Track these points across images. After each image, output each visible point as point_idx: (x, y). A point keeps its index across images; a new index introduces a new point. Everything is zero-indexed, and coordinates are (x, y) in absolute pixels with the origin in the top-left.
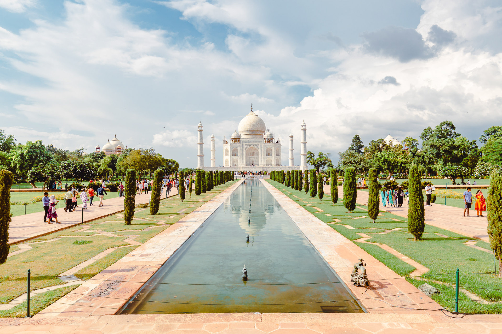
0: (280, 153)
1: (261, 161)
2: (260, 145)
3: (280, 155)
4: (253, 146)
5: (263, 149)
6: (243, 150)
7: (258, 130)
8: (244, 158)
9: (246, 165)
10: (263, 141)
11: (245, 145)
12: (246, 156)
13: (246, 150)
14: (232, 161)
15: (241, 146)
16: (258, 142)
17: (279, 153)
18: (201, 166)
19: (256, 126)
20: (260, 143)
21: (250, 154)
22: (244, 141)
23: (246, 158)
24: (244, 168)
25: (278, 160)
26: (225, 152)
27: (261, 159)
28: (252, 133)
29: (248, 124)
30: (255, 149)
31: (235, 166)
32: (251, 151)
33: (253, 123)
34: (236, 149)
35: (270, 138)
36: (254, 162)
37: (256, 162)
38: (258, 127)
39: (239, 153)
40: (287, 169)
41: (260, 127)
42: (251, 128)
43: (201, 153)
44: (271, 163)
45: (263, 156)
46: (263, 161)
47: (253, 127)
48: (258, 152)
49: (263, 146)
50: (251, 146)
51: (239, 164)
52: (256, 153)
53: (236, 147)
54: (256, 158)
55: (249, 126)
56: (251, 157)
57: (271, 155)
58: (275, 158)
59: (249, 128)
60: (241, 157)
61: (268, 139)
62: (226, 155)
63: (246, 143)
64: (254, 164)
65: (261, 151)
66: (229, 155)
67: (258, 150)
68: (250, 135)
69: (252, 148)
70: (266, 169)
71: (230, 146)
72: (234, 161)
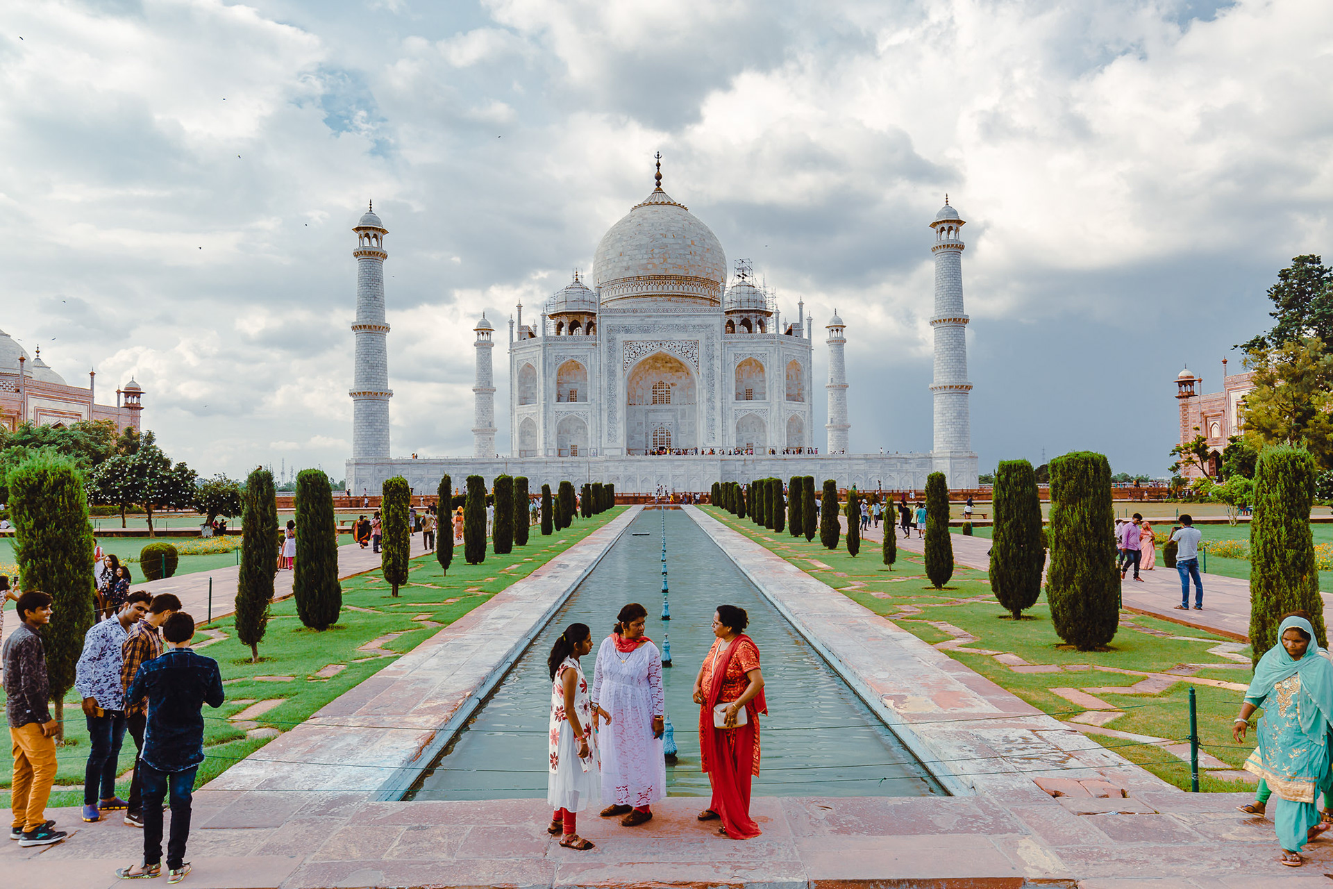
0: (807, 388)
1: (711, 427)
2: (702, 348)
3: (807, 398)
4: (665, 350)
5: (717, 363)
6: (612, 373)
7: (692, 273)
8: (621, 413)
9: (629, 451)
10: (718, 322)
11: (626, 343)
12: (630, 403)
13: (629, 370)
14: (553, 429)
15: (604, 348)
16: (694, 327)
17: (803, 389)
18: (367, 453)
19: (682, 252)
20: (701, 337)
21: (649, 396)
22: (617, 322)
23: (629, 417)
24: (617, 464)
25: (795, 427)
26: (519, 381)
27: (708, 418)
28: (660, 289)
29: (641, 245)
30: (678, 367)
31: (574, 454)
32: (654, 378)
33: (665, 241)
34: (578, 366)
35: (751, 311)
36: (673, 437)
37: (680, 435)
38: (689, 257)
39: (594, 384)
40: (862, 467)
41: (702, 259)
42: (655, 266)
43: (368, 379)
44: (761, 438)
45: (718, 404)
46: (718, 431)
47: (665, 260)
48: (692, 383)
49: (718, 346)
50: (657, 350)
51: (592, 444)
52: (682, 389)
53: (577, 357)
54: (683, 416)
55: (643, 251)
56: (657, 411)
57: (760, 394)
58: (782, 410)
59: (645, 261)
60: (605, 406)
61: (745, 315)
62: (524, 400)
63: (627, 331)
64: (669, 443)
65: (711, 375)
66: (540, 395)
67: (693, 371)
68: (650, 299)
69: (661, 362)
70: (740, 468)
71: (544, 349)
72: (568, 432)
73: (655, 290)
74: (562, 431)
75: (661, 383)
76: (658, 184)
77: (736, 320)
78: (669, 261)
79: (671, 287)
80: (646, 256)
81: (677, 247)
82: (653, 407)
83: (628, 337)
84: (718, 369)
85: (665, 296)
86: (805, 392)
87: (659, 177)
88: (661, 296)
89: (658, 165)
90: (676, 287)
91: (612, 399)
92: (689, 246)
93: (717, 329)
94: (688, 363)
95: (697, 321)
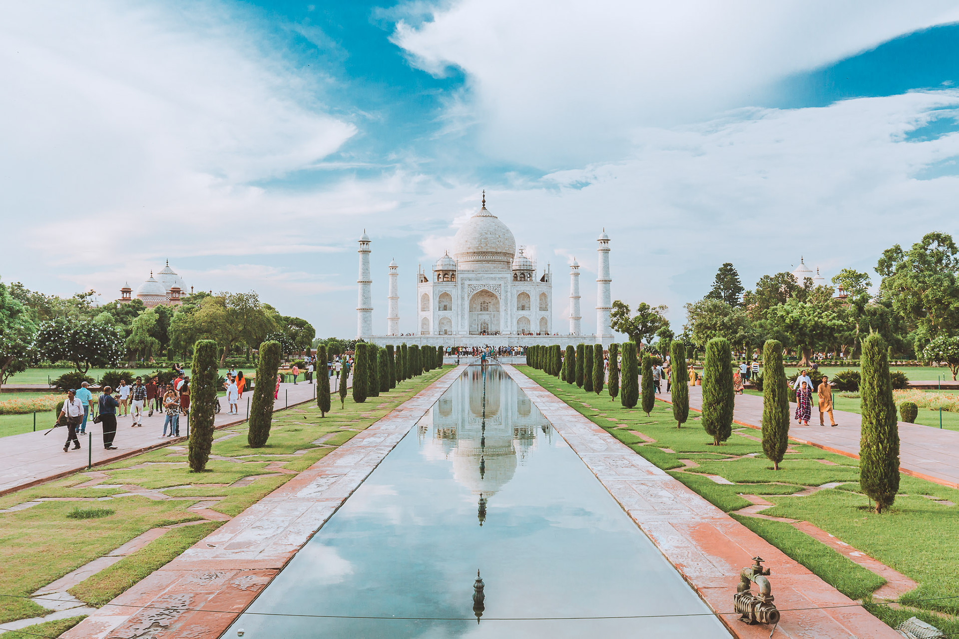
0: (550, 305)
1: (506, 322)
2: (503, 288)
4: (486, 288)
5: (509, 294)
6: (463, 298)
7: (499, 250)
8: (466, 316)
9: (470, 333)
10: (509, 276)
11: (469, 285)
12: (471, 311)
13: (470, 297)
14: (437, 322)
15: (459, 286)
16: (499, 278)
17: (547, 305)
18: (364, 333)
19: (494, 241)
20: (502, 283)
21: (479, 307)
22: (465, 276)
23: (470, 317)
24: (466, 339)
25: (543, 321)
26: (421, 301)
27: (505, 318)
28: (484, 258)
29: (475, 238)
30: (491, 295)
31: (446, 333)
32: (481, 300)
33: (486, 236)
34: (448, 295)
35: (525, 270)
36: (489, 326)
37: (492, 325)
38: (498, 243)
39: (455, 303)
40: (567, 341)
41: (503, 244)
42: (482, 247)
43: (364, 304)
44: (528, 327)
45: (509, 312)
46: (509, 324)
47: (487, 245)
48: (498, 302)
49: (509, 287)
50: (483, 288)
51: (454, 329)
52: (494, 305)
53: (448, 291)
54: (494, 316)
55: (477, 241)
56: (483, 314)
57: (528, 307)
58: (537, 315)
59: (478, 245)
60: (459, 313)
61: (522, 271)
62: (423, 310)
63: (469, 280)
64: (488, 329)
65: (506, 300)
66: (431, 308)
67: (498, 297)
68: (479, 262)
69: (485, 293)
70: (517, 341)
71: (433, 287)
72: (443, 324)
73: (482, 258)
74: (441, 323)
75: (484, 302)
76: (484, 205)
77: (518, 273)
78: (488, 245)
79: (489, 257)
80: (478, 243)
81: (492, 238)
82: (481, 312)
83: (470, 283)
84: (509, 298)
85: (486, 261)
86: (548, 307)
87: (484, 202)
88: (484, 261)
89: (484, 196)
90: (491, 257)
91: (463, 309)
92: (498, 238)
93: (509, 279)
94: (497, 294)
95: (500, 276)
